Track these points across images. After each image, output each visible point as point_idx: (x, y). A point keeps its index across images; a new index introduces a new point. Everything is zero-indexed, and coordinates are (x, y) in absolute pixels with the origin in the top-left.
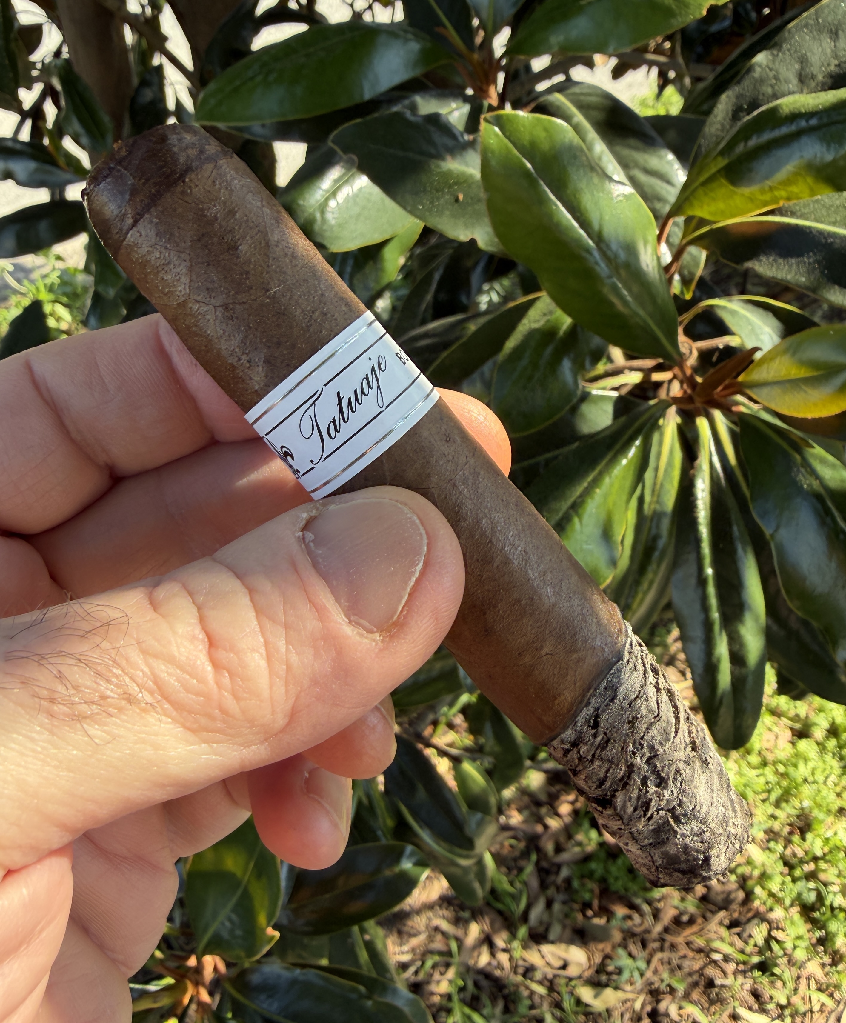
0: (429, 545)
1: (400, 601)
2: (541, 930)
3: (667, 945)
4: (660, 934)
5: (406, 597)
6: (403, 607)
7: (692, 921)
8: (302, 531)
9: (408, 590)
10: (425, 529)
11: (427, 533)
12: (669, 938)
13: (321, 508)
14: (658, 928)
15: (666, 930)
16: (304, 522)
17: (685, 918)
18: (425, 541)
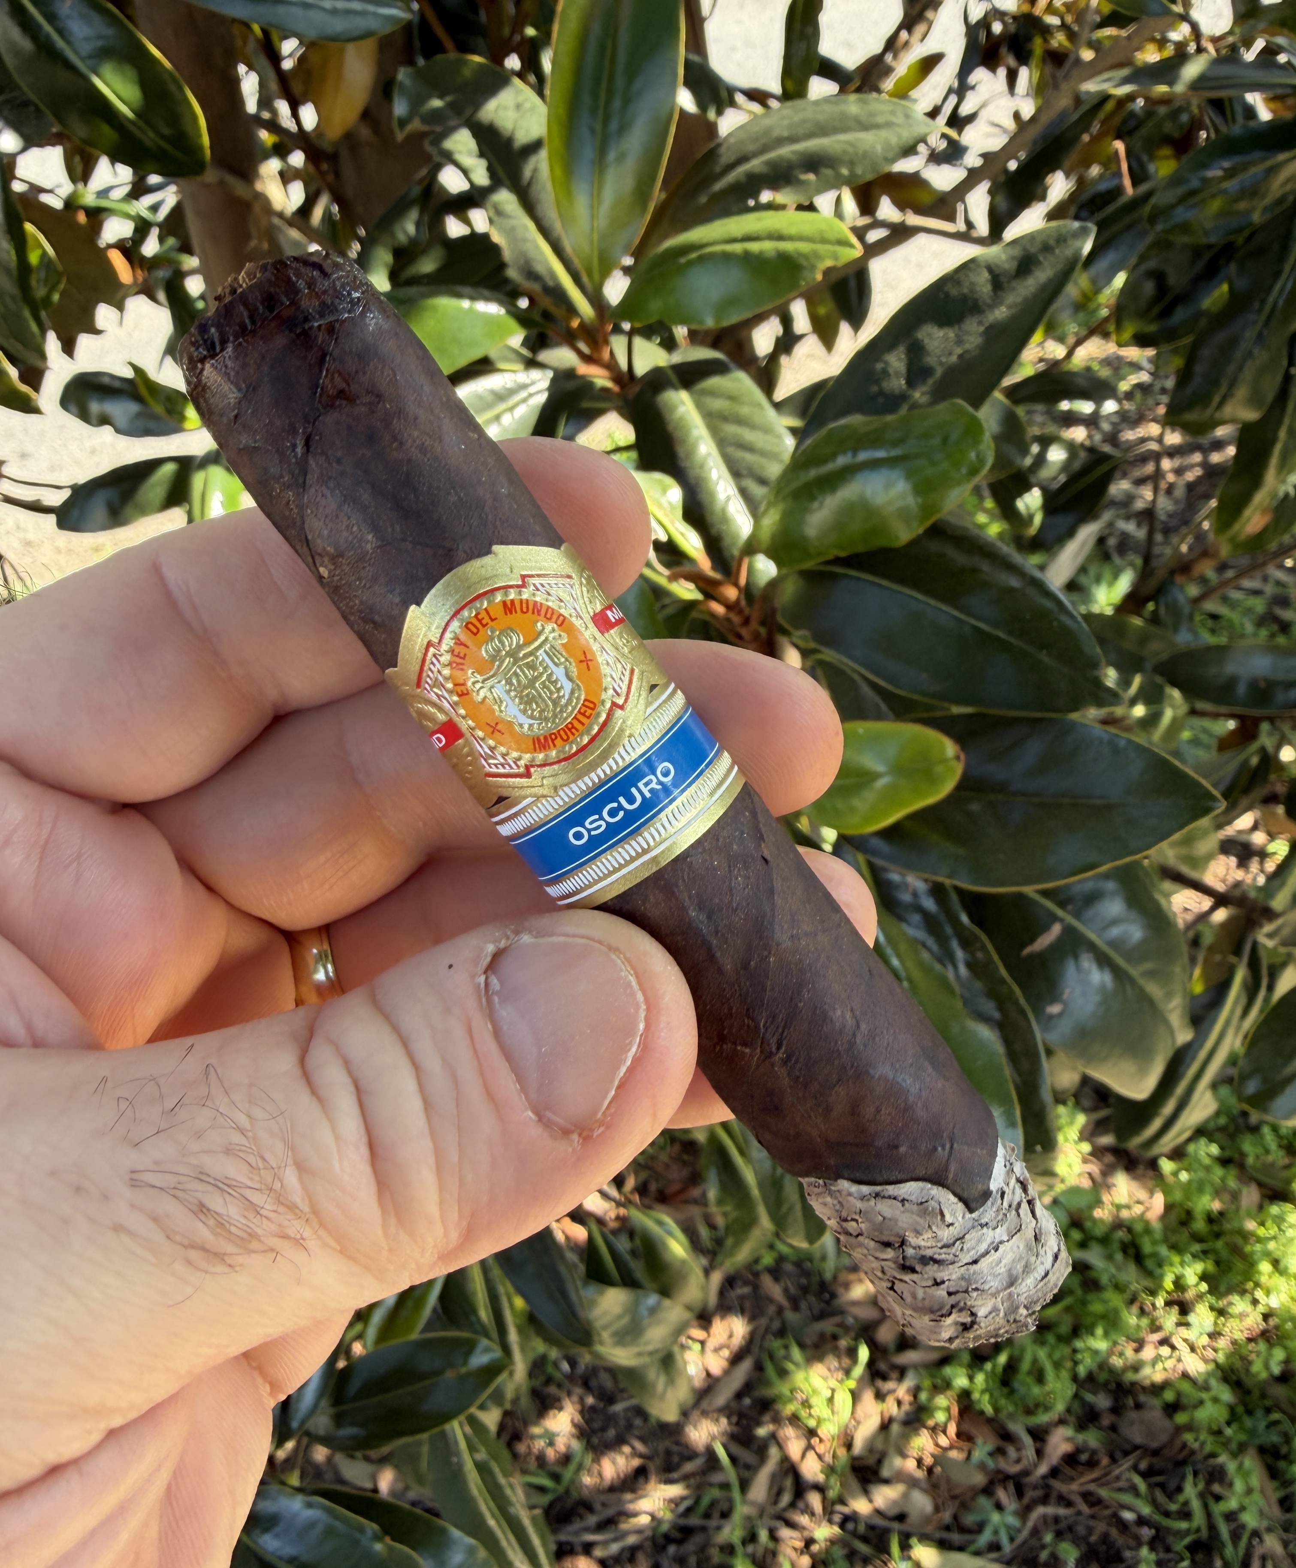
0: (647, 1019)
1: (605, 1097)
2: (871, 1461)
3: (1054, 1495)
4: (1044, 1477)
5: (613, 1092)
6: (610, 1103)
7: (1092, 1464)
8: (485, 972)
9: (616, 1083)
10: (644, 994)
11: (647, 1001)
12: (1058, 1486)
13: (512, 936)
14: (1043, 1469)
15: (1054, 1472)
16: (489, 959)
17: (1084, 1457)
18: (642, 1014)
